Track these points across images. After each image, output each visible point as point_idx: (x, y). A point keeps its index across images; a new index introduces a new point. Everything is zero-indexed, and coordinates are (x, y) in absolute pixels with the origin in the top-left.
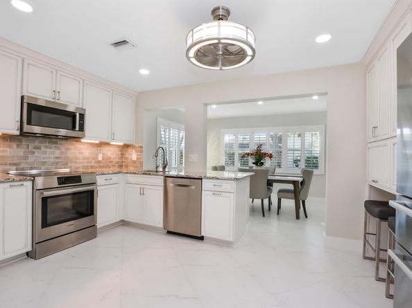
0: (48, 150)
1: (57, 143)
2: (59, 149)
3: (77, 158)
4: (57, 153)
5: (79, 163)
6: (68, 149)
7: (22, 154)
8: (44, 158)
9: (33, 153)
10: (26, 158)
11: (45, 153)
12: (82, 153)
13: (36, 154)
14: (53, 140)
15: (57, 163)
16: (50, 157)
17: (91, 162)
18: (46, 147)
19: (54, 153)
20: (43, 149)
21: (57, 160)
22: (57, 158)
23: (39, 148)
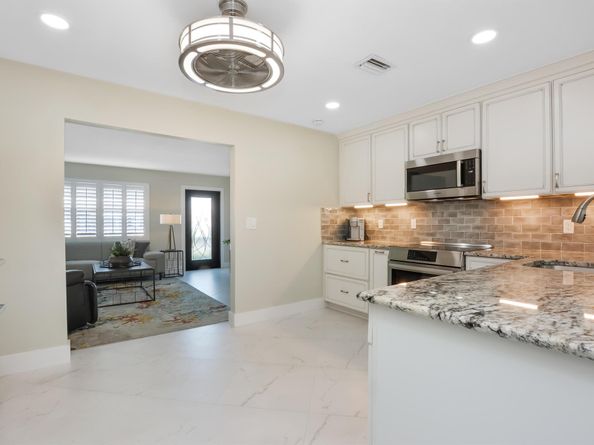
0: (466, 217)
1: (476, 207)
2: (480, 214)
3: (513, 229)
4: (478, 221)
5: (516, 237)
6: (496, 214)
7: (437, 223)
8: (460, 228)
9: (448, 221)
10: (441, 227)
11: (461, 221)
12: (522, 220)
13: (452, 223)
14: (472, 203)
15: (478, 234)
16: (468, 227)
17: (543, 236)
18: (463, 213)
19: (473, 221)
20: (459, 216)
21: (477, 231)
22: (478, 228)
23: (454, 215)
